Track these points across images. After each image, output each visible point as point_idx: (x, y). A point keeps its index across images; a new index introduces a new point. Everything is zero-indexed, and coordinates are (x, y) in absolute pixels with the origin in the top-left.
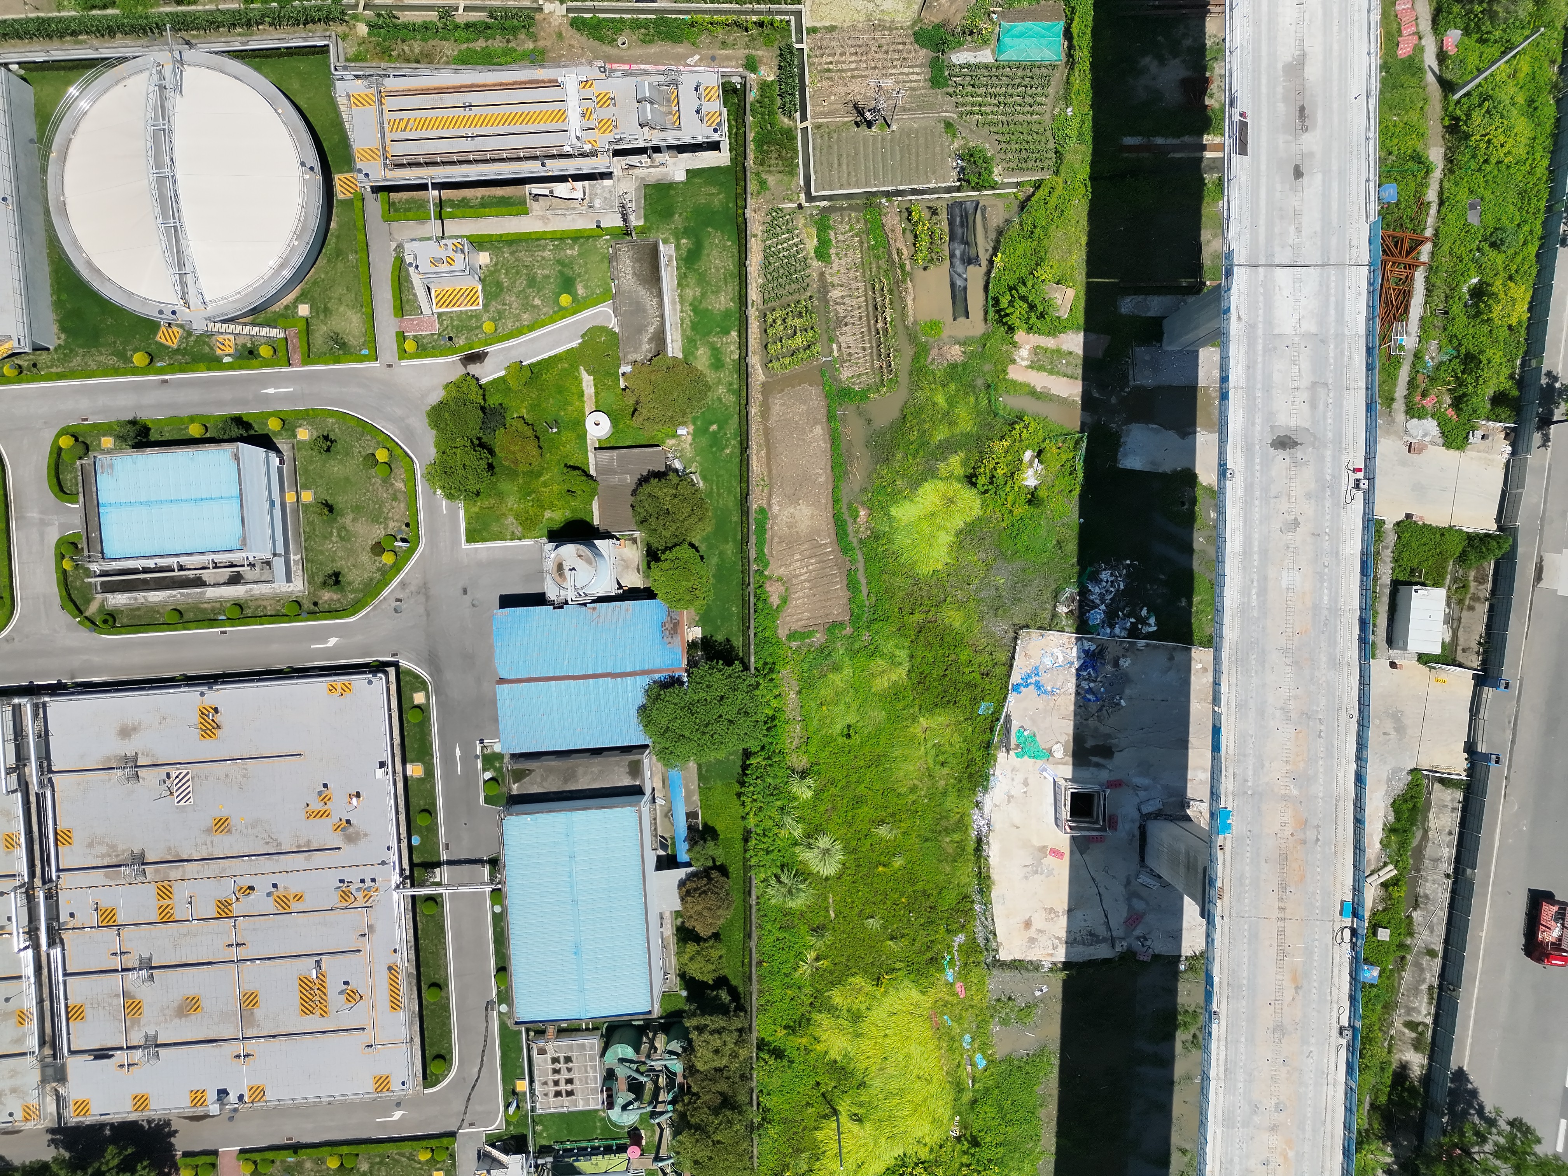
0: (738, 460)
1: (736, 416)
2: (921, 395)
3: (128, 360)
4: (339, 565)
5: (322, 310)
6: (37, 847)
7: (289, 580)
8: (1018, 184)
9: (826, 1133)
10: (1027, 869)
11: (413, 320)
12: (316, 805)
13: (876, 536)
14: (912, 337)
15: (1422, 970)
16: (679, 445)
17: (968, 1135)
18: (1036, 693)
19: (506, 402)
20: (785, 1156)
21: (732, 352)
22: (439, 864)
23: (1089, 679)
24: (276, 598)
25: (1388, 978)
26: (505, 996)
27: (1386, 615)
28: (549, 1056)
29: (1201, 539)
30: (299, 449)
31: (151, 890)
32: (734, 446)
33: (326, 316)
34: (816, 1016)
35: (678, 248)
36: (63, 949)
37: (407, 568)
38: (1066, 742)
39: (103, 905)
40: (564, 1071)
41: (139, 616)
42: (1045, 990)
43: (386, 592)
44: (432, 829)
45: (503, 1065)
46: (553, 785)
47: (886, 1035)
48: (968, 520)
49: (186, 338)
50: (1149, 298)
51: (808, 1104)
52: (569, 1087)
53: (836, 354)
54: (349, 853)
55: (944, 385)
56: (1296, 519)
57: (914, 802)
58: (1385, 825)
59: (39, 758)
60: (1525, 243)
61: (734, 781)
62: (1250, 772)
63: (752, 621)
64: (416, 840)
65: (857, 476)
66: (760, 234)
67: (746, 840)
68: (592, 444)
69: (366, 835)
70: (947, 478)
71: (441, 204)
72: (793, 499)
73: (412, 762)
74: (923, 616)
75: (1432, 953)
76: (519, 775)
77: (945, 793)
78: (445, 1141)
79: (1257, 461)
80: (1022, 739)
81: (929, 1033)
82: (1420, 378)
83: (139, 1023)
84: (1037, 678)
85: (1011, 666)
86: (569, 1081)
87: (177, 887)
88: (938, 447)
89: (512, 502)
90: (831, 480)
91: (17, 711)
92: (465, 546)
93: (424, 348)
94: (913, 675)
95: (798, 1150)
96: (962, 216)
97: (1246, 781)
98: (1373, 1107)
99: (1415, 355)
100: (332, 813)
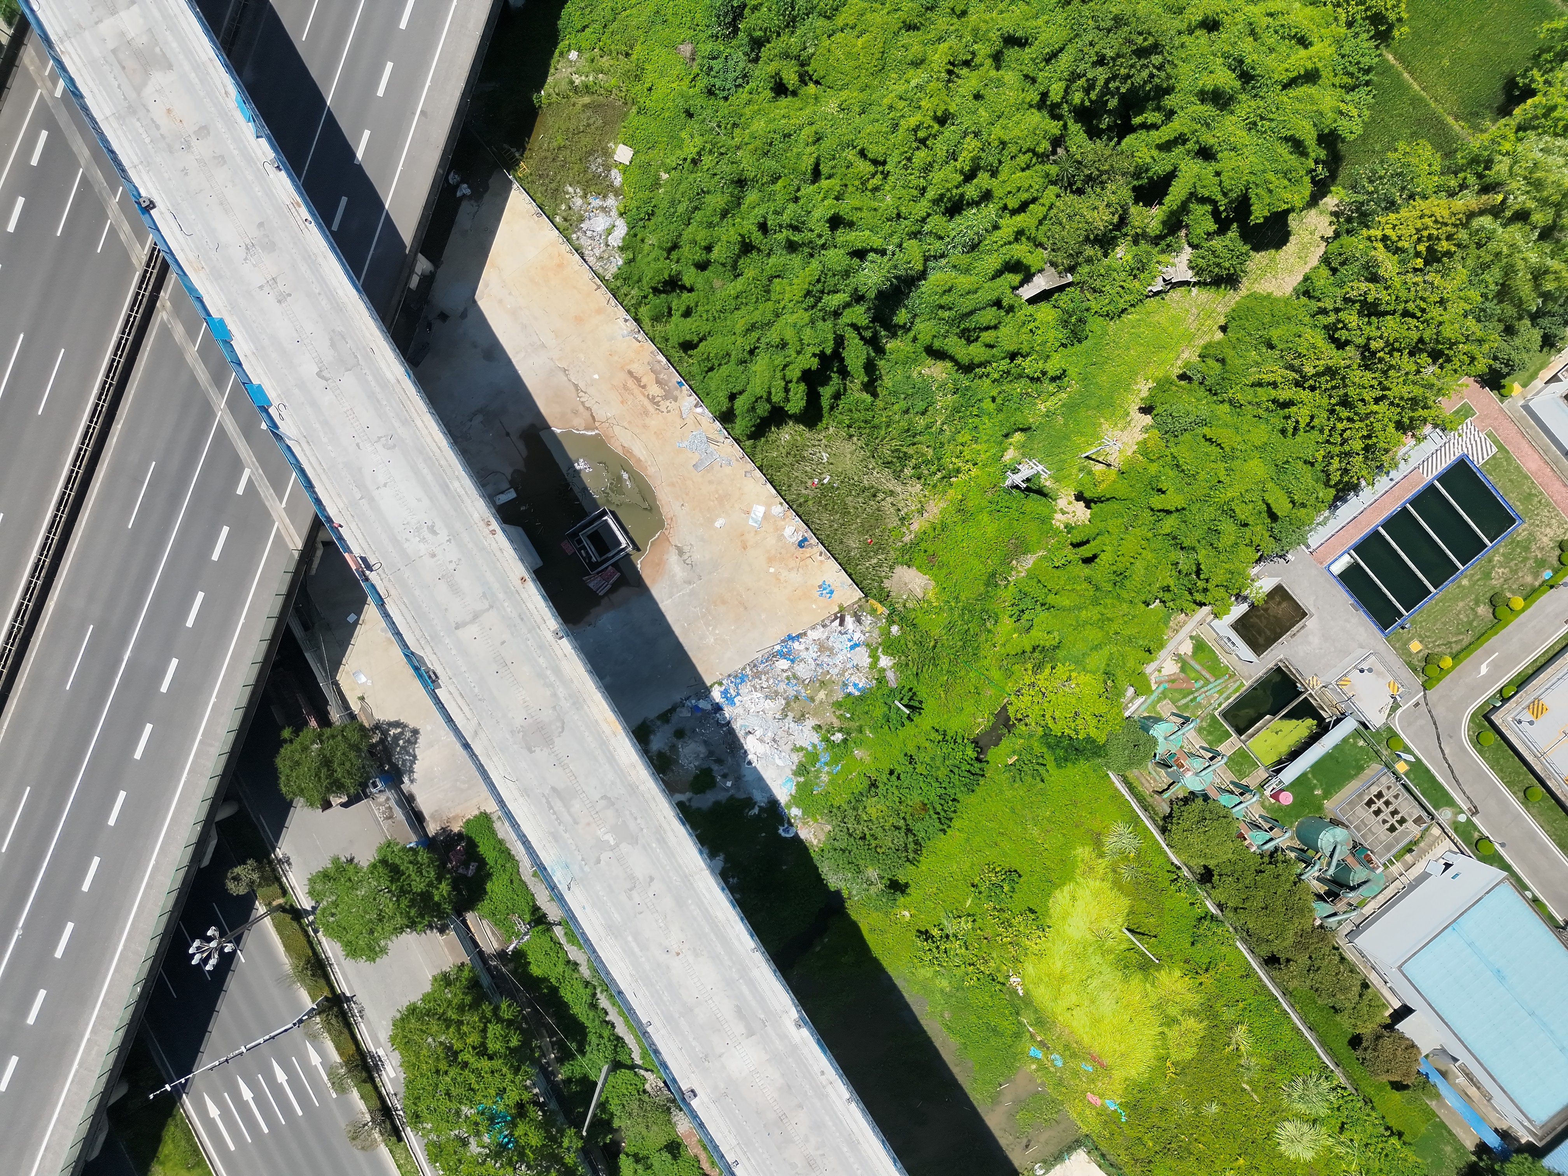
40: (1389, 818)
45: (1428, 771)
52: (1374, 807)
81: (1095, 1047)
86: (1377, 813)
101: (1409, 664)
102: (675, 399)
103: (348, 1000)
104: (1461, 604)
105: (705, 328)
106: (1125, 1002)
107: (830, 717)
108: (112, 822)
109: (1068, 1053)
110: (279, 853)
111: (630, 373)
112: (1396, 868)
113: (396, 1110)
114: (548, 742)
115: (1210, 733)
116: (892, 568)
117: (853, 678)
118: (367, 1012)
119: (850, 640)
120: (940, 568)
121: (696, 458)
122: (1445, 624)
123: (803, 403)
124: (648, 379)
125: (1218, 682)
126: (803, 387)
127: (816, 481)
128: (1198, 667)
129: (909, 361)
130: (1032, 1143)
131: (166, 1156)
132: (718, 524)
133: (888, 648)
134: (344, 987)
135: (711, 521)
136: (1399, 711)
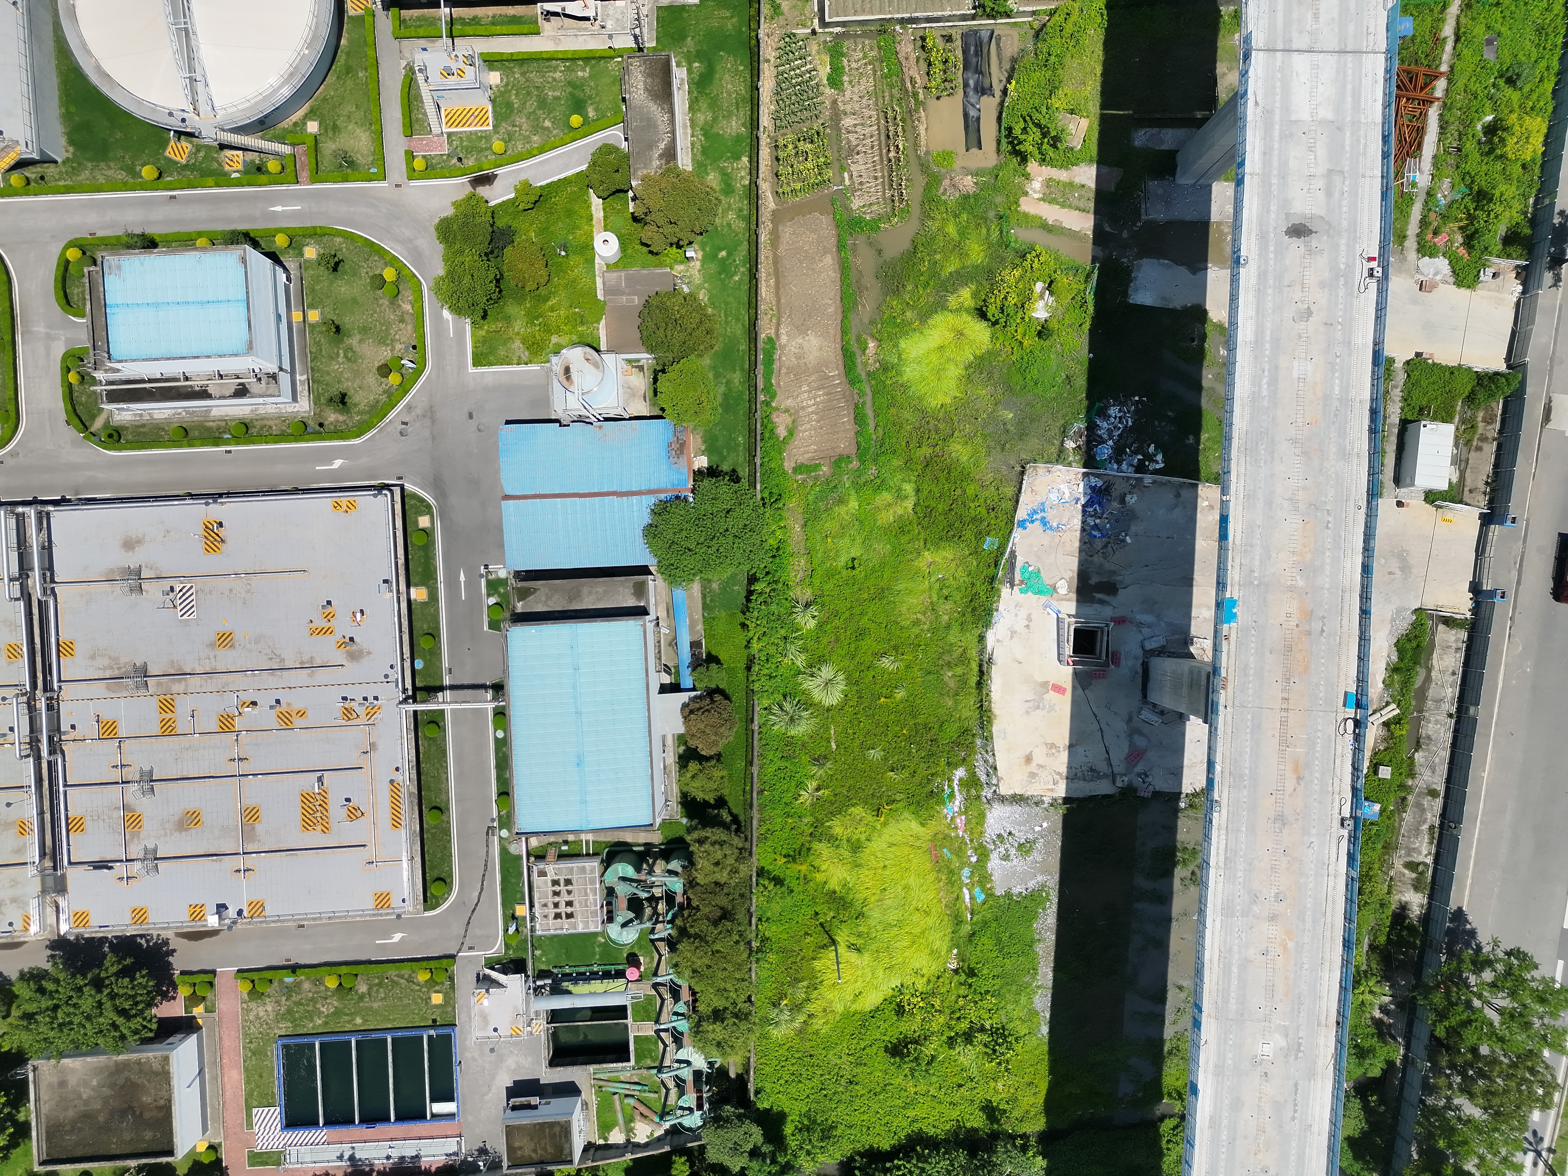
0: (747, 287)
1: (746, 243)
2: (933, 226)
3: (137, 175)
4: (345, 386)
5: (331, 128)
6: (39, 659)
7: (295, 399)
8: (1034, 13)
9: (825, 962)
10: (1028, 704)
11: (422, 140)
12: (321, 623)
13: (885, 368)
14: (924, 167)
15: (1423, 810)
16: (687, 271)
17: (965, 968)
18: (1041, 529)
19: (515, 225)
20: (783, 984)
21: (742, 177)
22: (441, 689)
23: (1095, 515)
24: (282, 418)
25: (1389, 818)
26: (506, 821)
27: (1394, 455)
28: (549, 878)
29: (1210, 376)
30: (306, 269)
31: (153, 703)
32: (743, 273)
33: (334, 132)
34: (816, 846)
35: (690, 71)
36: (64, 760)
37: (413, 391)
38: (1071, 578)
39: (104, 717)
40: (564, 893)
41: (144, 433)
42: (1045, 825)
43: (392, 415)
44: (435, 653)
45: (503, 890)
46: (557, 604)
47: (885, 866)
48: (977, 352)
49: (195, 154)
50: (1164, 131)
51: (807, 934)
52: (569, 910)
53: (847, 182)
54: (352, 671)
55: (956, 216)
56: (1309, 308)
57: (916, 637)
58: (1388, 664)
59: (42, 569)
60: (1541, 80)
61: (738, 611)
62: (1257, 563)
63: (758, 449)
64: (419, 664)
65: (867, 308)
66: (773, 60)
67: (749, 668)
68: (600, 269)
69: (369, 653)
70: (958, 311)
71: (452, 22)
72: (801, 329)
73: (416, 585)
74: (930, 450)
75: (1433, 793)
76: (523, 594)
77: (948, 627)
78: (445, 962)
79: (1272, 249)
80: (1027, 575)
81: (929, 866)
82: (1432, 215)
83: (139, 837)
84: (1043, 514)
85: (1017, 502)
86: (569, 904)
87: (179, 701)
88: (948, 280)
89: (519, 326)
90: (840, 310)
91: (21, 520)
92: (471, 369)
93: (432, 169)
94: (918, 509)
95: (796, 979)
96: (976, 46)
97: (1252, 571)
98: (1372, 948)
99: (1428, 193)
100: (336, 630)
101: (452, 987)
104: (375, 1005)
122: (400, 999)
125: (612, 1090)
128: (620, 1116)
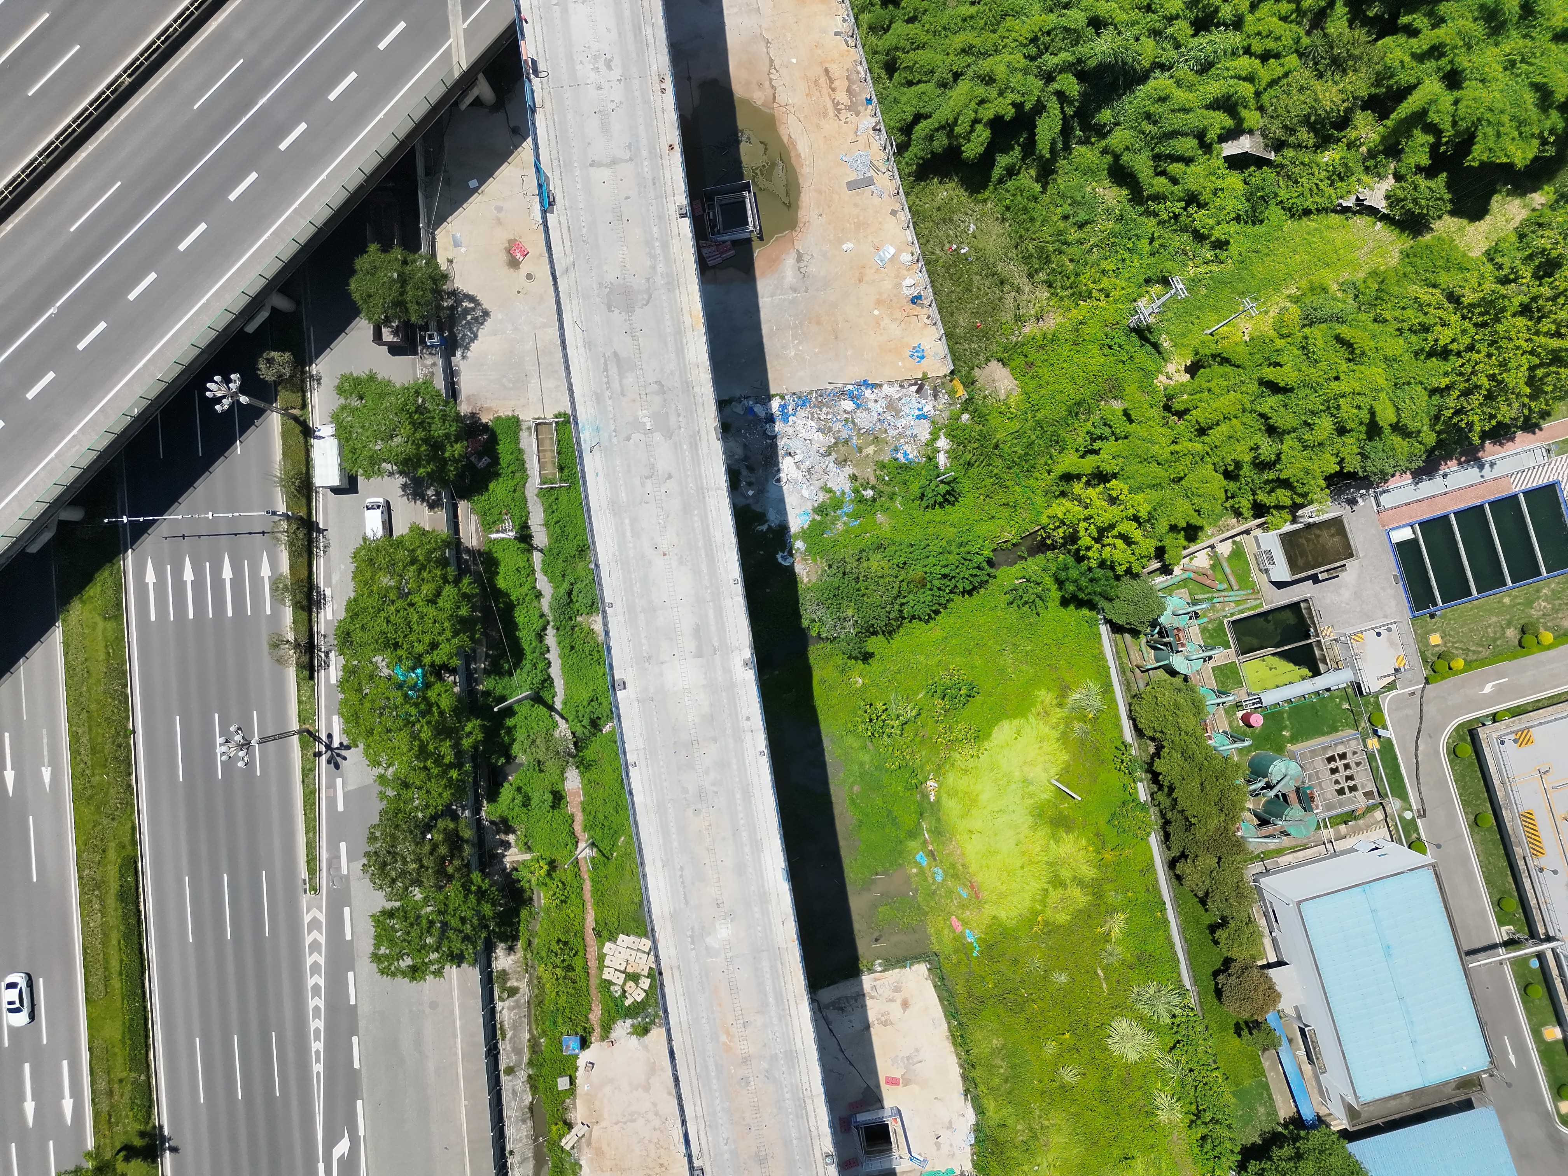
9: (1057, 760)
10: (919, 1059)
15: (514, 1050)
22: (1506, 944)
34: (1094, 874)
40: (1342, 781)
45: (1395, 758)
52: (1333, 765)
73: (1557, 1042)
75: (509, 1070)
78: (1436, 676)
81: (978, 877)
86: (1334, 771)
101: (1422, 654)
102: (858, 114)
103: (319, 531)
104: (1494, 619)
105: (923, 38)
106: (1024, 849)
107: (869, 473)
108: (182, 247)
109: (951, 871)
110: (314, 369)
111: (827, 71)
112: (1327, 833)
113: (320, 650)
114: (629, 308)
115: (1211, 637)
116: (988, 360)
117: (906, 447)
118: (332, 551)
119: (919, 409)
120: (1033, 378)
121: (853, 176)
122: (1471, 630)
123: (980, 150)
124: (841, 84)
125: (1241, 592)
126: (987, 133)
127: (955, 246)
128: (1228, 570)
129: (1089, 172)
130: (882, 940)
131: (91, 597)
132: (845, 247)
133: (953, 430)
134: (320, 518)
135: (841, 242)
136: (1393, 693)
